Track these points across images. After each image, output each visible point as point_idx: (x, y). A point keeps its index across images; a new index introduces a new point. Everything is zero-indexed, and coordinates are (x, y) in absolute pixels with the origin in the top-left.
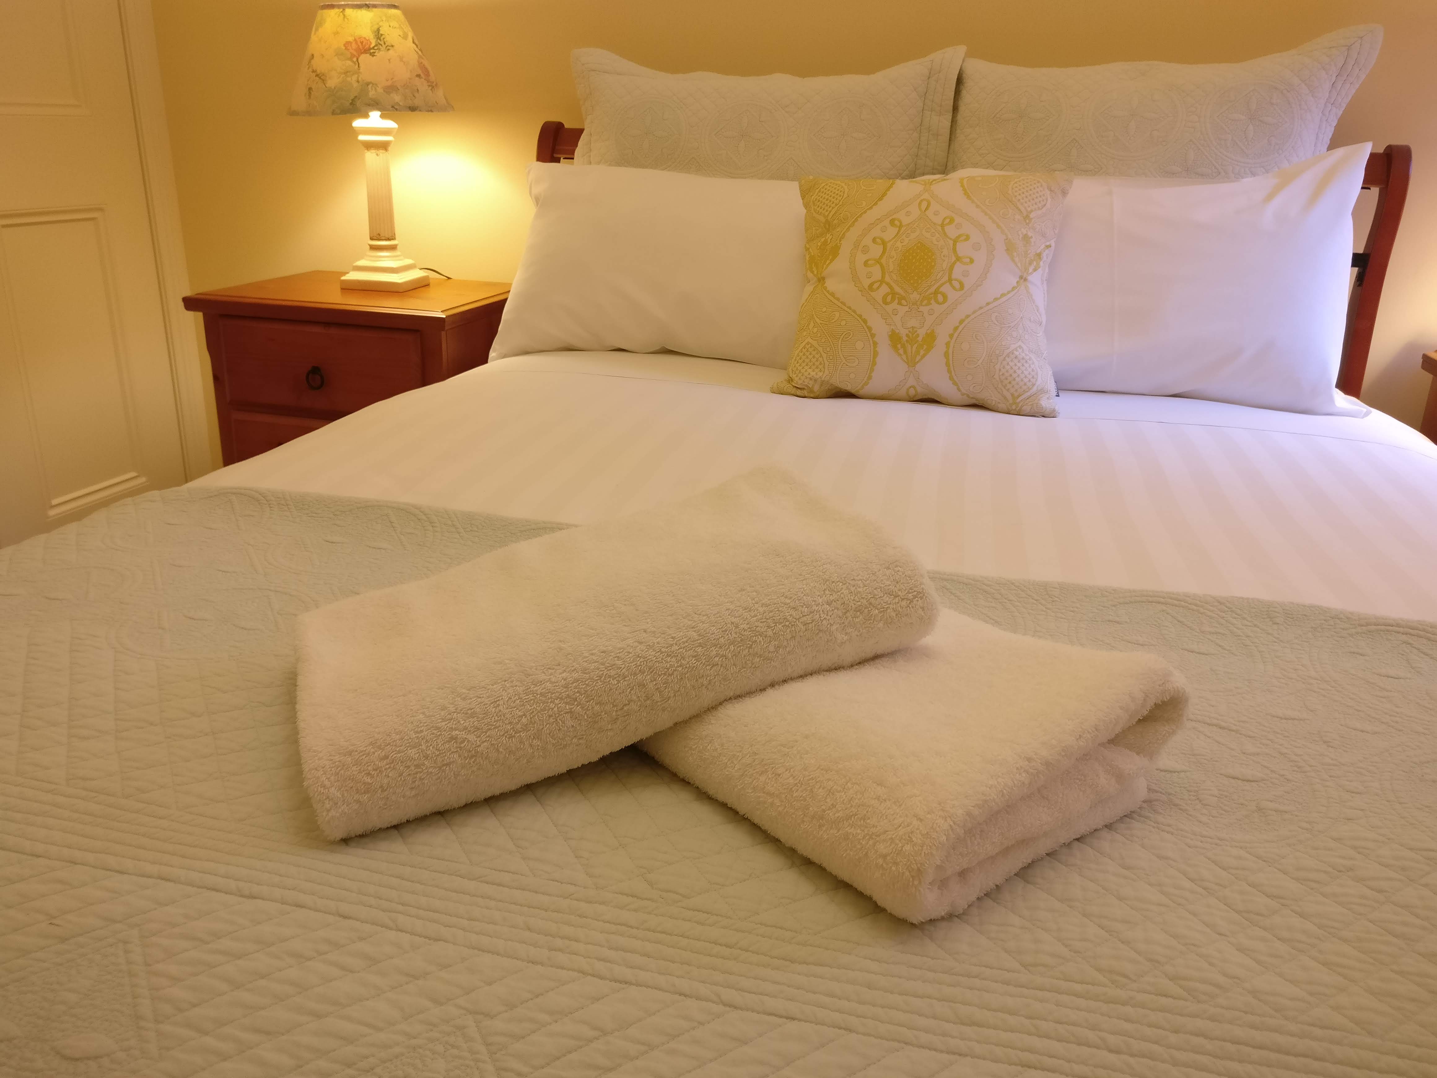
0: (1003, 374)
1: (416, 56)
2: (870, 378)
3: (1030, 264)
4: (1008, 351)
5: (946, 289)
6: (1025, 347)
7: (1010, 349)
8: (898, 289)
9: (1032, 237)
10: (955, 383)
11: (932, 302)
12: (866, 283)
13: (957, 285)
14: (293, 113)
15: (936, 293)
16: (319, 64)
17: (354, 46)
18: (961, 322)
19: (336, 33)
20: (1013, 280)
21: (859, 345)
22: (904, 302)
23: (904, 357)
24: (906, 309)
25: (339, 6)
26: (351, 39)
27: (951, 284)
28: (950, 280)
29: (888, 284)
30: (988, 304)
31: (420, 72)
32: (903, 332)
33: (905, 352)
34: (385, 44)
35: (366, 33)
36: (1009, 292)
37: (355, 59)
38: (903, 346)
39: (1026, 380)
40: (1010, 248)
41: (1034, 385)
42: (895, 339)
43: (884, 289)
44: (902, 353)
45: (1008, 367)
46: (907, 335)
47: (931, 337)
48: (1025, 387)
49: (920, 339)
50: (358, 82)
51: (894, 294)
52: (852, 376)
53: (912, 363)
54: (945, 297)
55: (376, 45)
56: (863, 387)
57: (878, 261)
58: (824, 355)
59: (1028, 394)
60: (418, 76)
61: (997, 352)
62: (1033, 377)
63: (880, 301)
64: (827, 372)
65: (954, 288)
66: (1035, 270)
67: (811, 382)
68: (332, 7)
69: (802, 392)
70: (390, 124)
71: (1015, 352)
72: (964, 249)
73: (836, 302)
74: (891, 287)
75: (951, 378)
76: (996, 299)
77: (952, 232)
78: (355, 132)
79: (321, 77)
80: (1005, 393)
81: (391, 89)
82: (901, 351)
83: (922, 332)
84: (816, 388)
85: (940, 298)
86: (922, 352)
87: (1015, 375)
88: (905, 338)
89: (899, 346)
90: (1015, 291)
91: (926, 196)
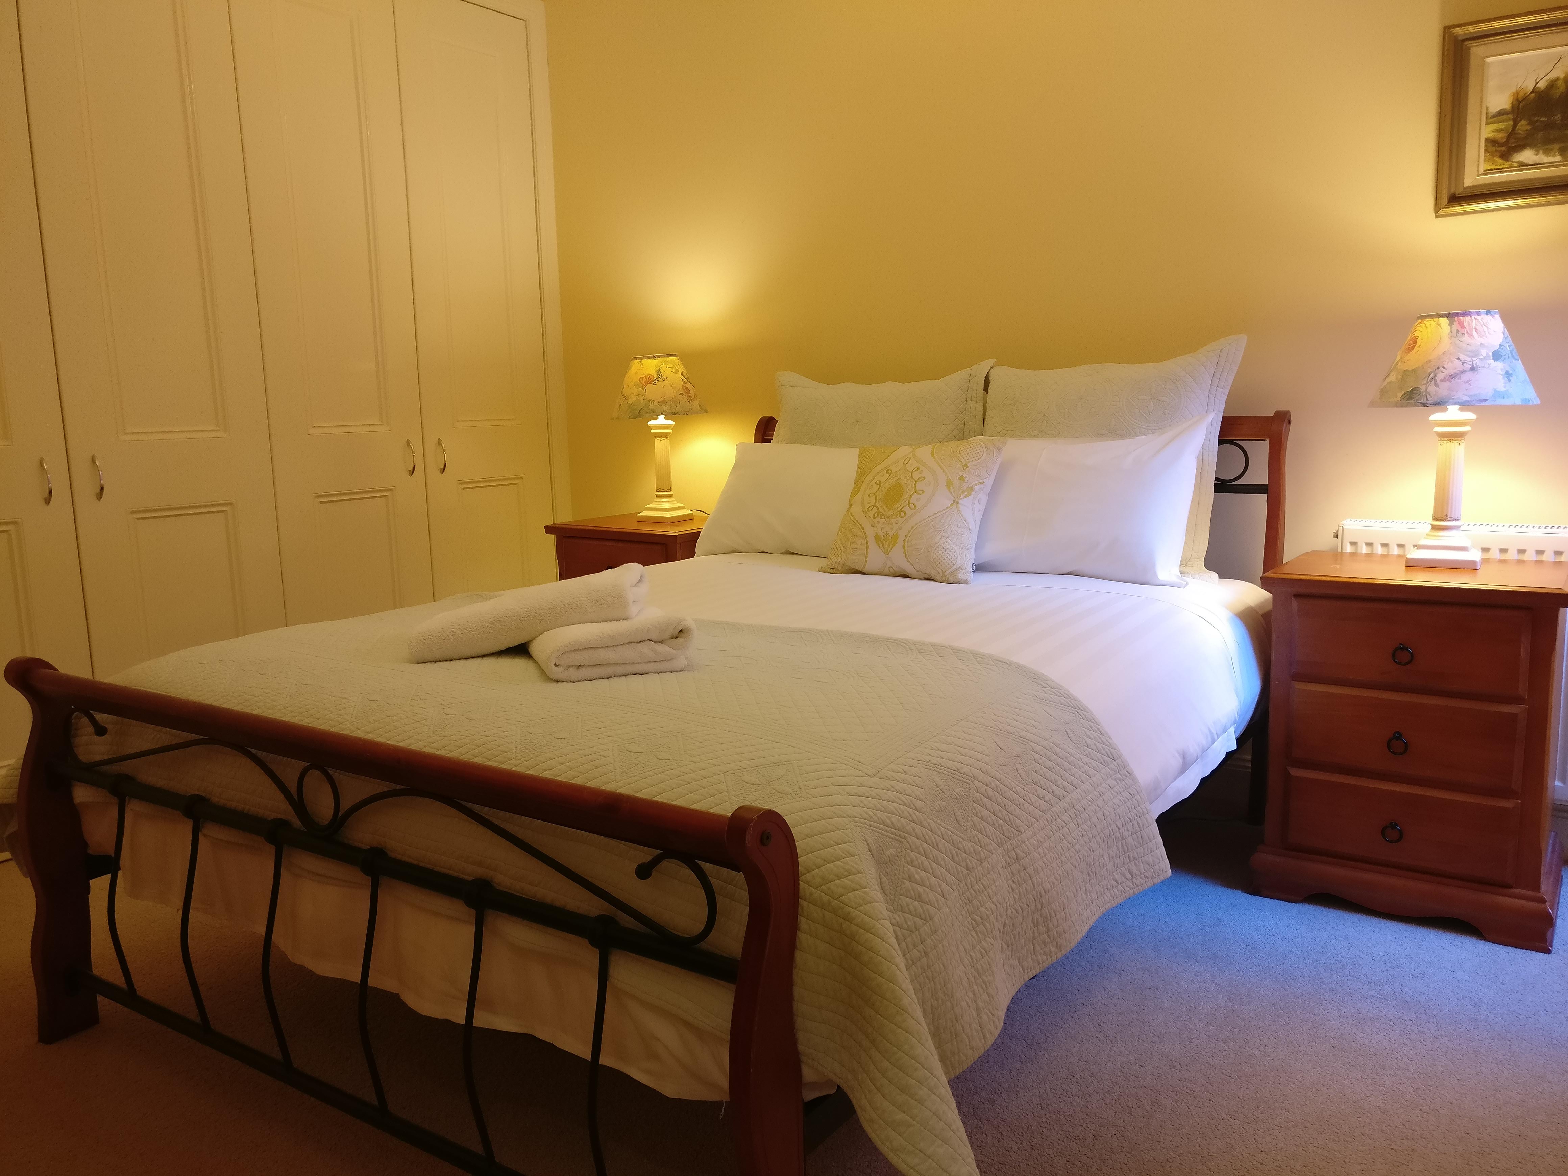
0: (935, 558)
1: (682, 383)
2: (866, 562)
3: (962, 493)
4: (937, 545)
5: (906, 509)
6: (949, 542)
7: (940, 543)
8: (881, 510)
9: (966, 477)
10: (911, 564)
11: (898, 516)
12: (867, 506)
13: (912, 506)
14: (612, 419)
15: (900, 511)
16: (626, 391)
17: (644, 380)
18: (913, 527)
19: (636, 373)
20: (949, 503)
21: (859, 542)
22: (883, 517)
23: (883, 549)
24: (884, 520)
25: (639, 358)
26: (643, 376)
27: (909, 506)
28: (909, 504)
29: (877, 507)
30: (929, 517)
31: (682, 392)
32: (882, 534)
33: (883, 545)
34: (662, 377)
35: (652, 372)
36: (944, 510)
37: (644, 387)
38: (882, 543)
39: (949, 562)
40: (949, 484)
41: (954, 565)
42: (877, 537)
43: (875, 510)
44: (881, 547)
45: (938, 554)
46: (884, 536)
47: (896, 537)
48: (948, 566)
49: (890, 538)
50: (644, 400)
51: (879, 512)
52: (857, 561)
53: (887, 553)
54: (905, 513)
55: (657, 378)
56: (864, 567)
57: (875, 494)
58: (842, 548)
59: (951, 570)
60: (682, 394)
61: (932, 545)
62: (954, 560)
63: (872, 516)
64: (843, 559)
65: (910, 508)
66: (966, 497)
67: (836, 565)
68: (636, 359)
69: (833, 570)
70: (671, 422)
71: (942, 545)
72: (920, 486)
73: (851, 517)
74: (878, 509)
75: (908, 561)
76: (934, 514)
77: (916, 475)
78: (650, 428)
79: (626, 398)
80: (938, 569)
81: (664, 402)
82: (881, 546)
83: (891, 534)
84: (840, 568)
85: (902, 514)
86: (891, 546)
87: (942, 559)
88: (883, 538)
89: (880, 542)
90: (948, 510)
91: (911, 456)
